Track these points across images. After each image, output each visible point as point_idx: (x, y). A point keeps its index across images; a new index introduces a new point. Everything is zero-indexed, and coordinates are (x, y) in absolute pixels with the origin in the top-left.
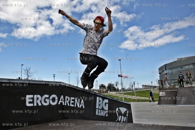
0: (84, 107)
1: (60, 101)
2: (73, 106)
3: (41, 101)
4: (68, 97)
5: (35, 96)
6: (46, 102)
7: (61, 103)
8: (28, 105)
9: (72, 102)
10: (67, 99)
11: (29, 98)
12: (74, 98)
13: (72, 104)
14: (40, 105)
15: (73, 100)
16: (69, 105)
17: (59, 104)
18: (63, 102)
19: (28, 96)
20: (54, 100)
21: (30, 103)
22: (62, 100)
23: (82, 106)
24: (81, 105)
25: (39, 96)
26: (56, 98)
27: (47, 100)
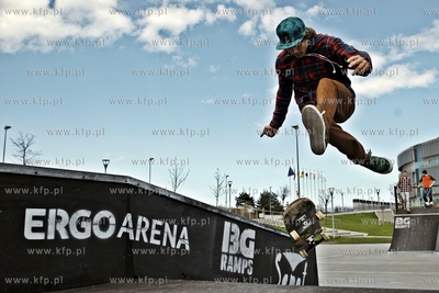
0: (187, 247)
1: (123, 230)
2: (158, 242)
3: (67, 228)
4: (145, 219)
5: (52, 212)
6: (81, 230)
7: (126, 235)
8: (29, 235)
9: (155, 232)
10: (143, 224)
11: (35, 218)
12: (160, 223)
13: (156, 237)
14: (64, 236)
15: (158, 227)
16: (146, 240)
17: (119, 235)
18: (131, 232)
19: (30, 213)
20: (104, 225)
21: (35, 230)
22: (127, 226)
23: (183, 246)
24: (180, 242)
25: (62, 213)
26: (112, 220)
27: (84, 225)
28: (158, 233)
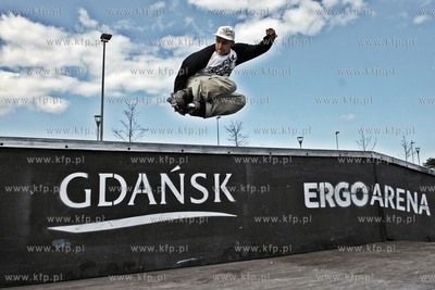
0: (428, 213)
1: (374, 198)
2: (403, 209)
3: (333, 197)
4: (390, 189)
5: (321, 184)
6: (344, 199)
7: (377, 202)
8: (309, 205)
9: (399, 199)
10: (389, 192)
11: (311, 190)
12: (403, 191)
13: (401, 204)
14: (332, 205)
15: (401, 195)
16: (393, 207)
17: (372, 203)
18: (381, 200)
19: (307, 186)
20: (360, 194)
21: (312, 200)
22: (377, 195)
23: (424, 211)
24: (421, 208)
25: (328, 185)
26: (365, 190)
27: (345, 194)
28: (402, 200)
